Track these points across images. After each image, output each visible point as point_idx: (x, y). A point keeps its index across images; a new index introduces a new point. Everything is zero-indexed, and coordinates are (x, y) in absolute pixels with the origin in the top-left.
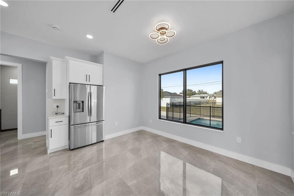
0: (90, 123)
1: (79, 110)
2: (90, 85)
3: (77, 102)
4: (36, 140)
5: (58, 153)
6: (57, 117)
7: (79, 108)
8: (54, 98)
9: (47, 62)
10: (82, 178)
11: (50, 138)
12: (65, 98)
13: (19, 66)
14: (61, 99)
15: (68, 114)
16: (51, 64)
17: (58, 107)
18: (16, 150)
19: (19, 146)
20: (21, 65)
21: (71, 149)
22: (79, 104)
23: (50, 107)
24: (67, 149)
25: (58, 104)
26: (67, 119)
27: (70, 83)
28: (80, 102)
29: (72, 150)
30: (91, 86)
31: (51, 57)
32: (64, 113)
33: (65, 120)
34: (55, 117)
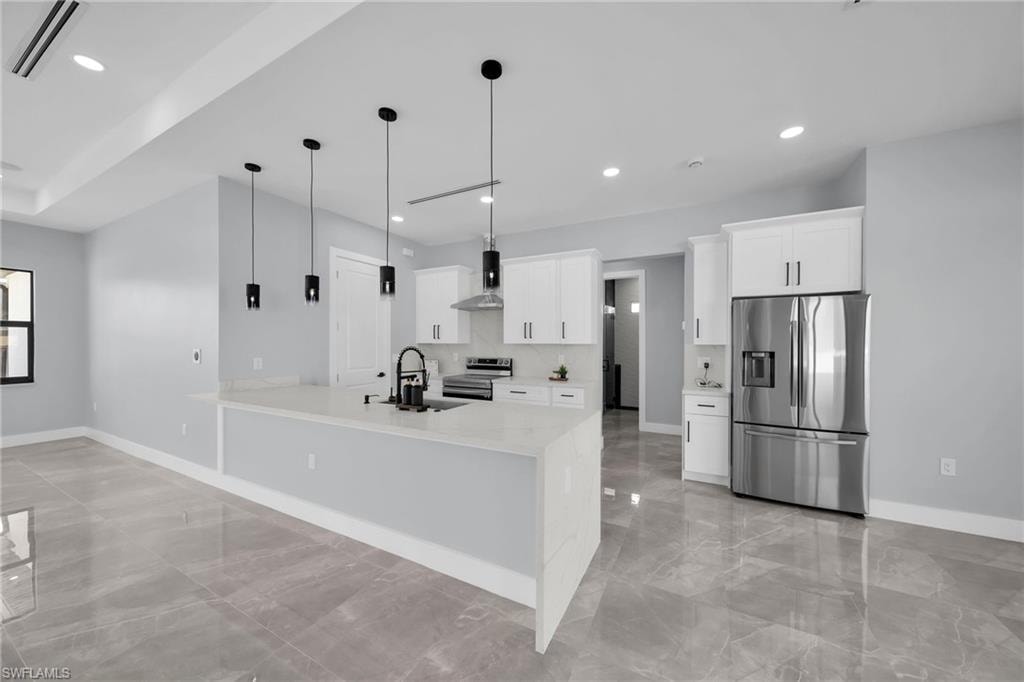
0: (798, 428)
1: (759, 381)
2: (800, 296)
3: (754, 355)
4: (665, 442)
5: (701, 489)
6: (703, 393)
7: (760, 374)
8: (697, 342)
9: (684, 253)
10: (746, 578)
11: (686, 443)
12: (724, 343)
13: (640, 274)
14: (714, 347)
15: (728, 390)
16: (692, 254)
17: (707, 366)
18: (636, 449)
19: (641, 443)
20: (643, 271)
21: (735, 491)
22: (760, 361)
23: (692, 366)
24: (725, 487)
25: (707, 360)
26: (726, 402)
27: (734, 299)
28: (763, 355)
29: (739, 495)
30: (803, 298)
31: (690, 239)
32: (720, 386)
33: (722, 405)
34: (698, 392)
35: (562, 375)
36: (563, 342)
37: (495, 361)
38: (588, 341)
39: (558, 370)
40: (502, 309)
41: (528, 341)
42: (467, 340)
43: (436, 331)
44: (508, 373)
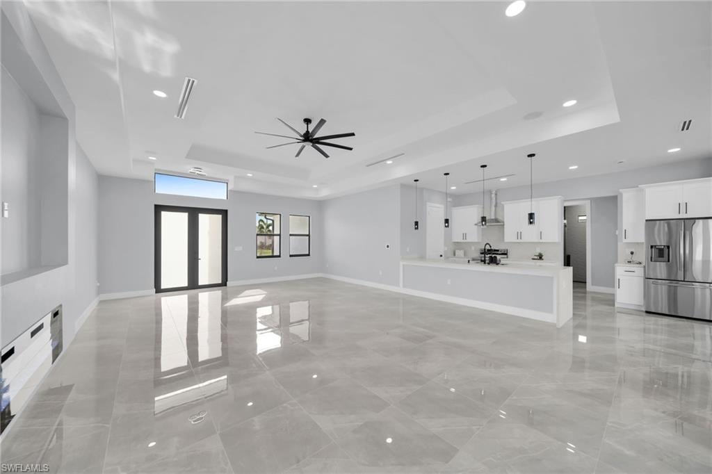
0: (683, 281)
1: (661, 259)
2: (684, 219)
3: (657, 247)
6: (629, 265)
8: (625, 241)
9: (616, 196)
11: (617, 289)
12: (642, 242)
13: (586, 203)
14: (638, 243)
15: (644, 264)
16: (622, 196)
17: (632, 253)
20: (588, 202)
21: (646, 310)
22: (661, 250)
23: (623, 252)
25: (633, 250)
26: (642, 270)
27: (647, 220)
28: (663, 247)
29: (648, 312)
31: (621, 190)
32: (640, 263)
33: (639, 271)
34: (627, 265)
35: (540, 257)
36: (541, 241)
37: (498, 251)
38: (557, 241)
39: (537, 254)
40: (504, 225)
41: (519, 241)
42: (480, 241)
43: (465, 236)
44: (506, 256)
